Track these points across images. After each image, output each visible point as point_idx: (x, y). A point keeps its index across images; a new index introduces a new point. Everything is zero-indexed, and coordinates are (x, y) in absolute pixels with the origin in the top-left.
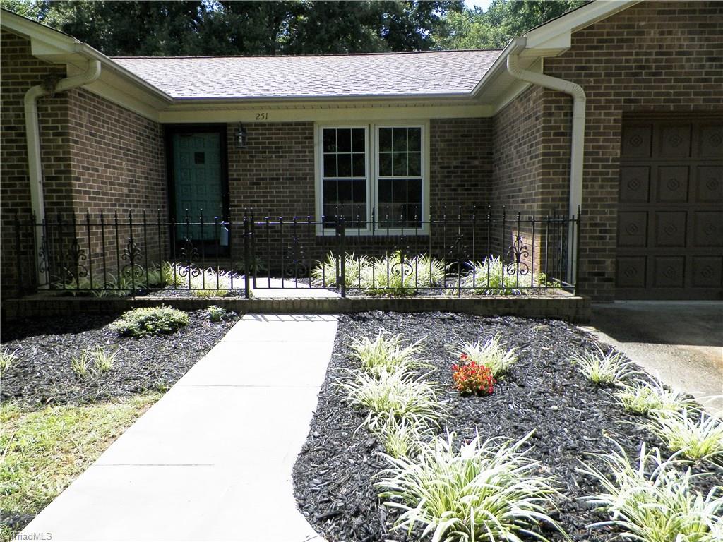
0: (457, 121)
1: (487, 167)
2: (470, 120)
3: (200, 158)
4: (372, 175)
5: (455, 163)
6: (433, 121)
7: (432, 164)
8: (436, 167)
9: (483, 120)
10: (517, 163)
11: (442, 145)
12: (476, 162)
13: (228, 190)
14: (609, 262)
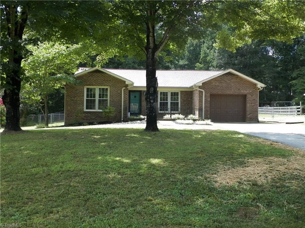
0: (186, 91)
1: (191, 100)
2: (188, 91)
3: (135, 97)
4: (169, 101)
5: (185, 99)
6: (181, 91)
7: (181, 99)
8: (182, 100)
9: (190, 91)
10: (196, 100)
11: (183, 96)
12: (189, 99)
13: (141, 103)
14: (209, 116)
